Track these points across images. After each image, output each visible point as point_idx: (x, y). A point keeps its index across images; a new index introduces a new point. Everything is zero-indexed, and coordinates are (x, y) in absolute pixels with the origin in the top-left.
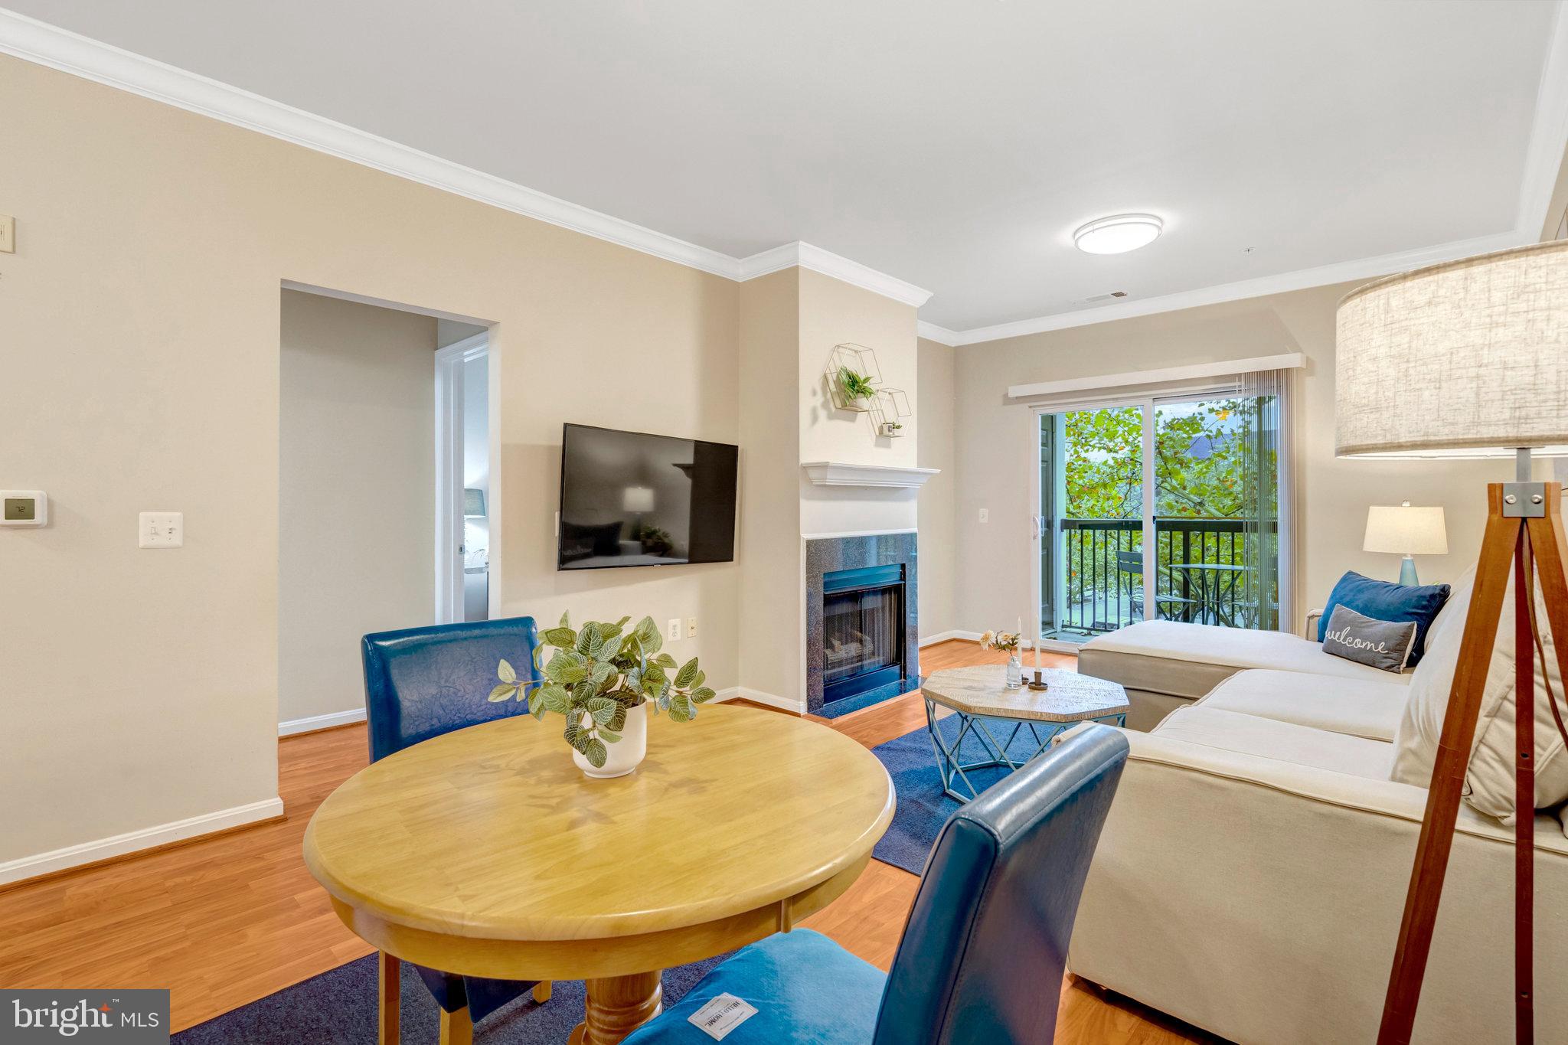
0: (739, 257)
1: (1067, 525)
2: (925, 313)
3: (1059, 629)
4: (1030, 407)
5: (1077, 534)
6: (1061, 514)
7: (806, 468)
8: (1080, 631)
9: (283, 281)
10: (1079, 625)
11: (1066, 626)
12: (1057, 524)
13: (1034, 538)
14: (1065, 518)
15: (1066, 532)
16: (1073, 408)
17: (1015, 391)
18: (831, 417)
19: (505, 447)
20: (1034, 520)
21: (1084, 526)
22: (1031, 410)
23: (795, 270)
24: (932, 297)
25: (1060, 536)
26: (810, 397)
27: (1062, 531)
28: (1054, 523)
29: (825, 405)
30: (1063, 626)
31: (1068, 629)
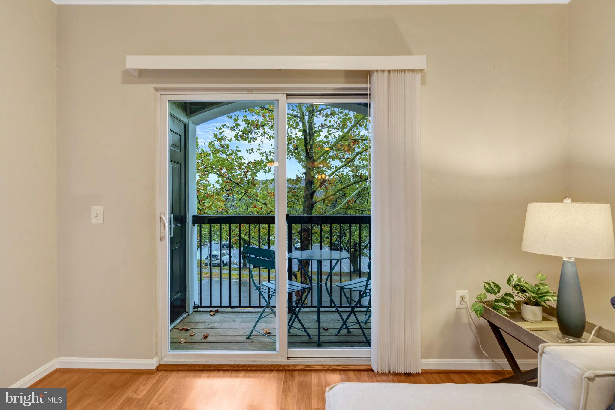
1: (198, 220)
3: (191, 310)
4: (157, 90)
5: (206, 227)
6: (193, 210)
8: (209, 310)
10: (209, 305)
11: (198, 307)
12: (190, 220)
13: (162, 239)
14: (196, 214)
15: (196, 228)
20: (161, 219)
21: (212, 220)
22: (158, 94)
25: (192, 231)
27: (194, 225)
28: (187, 220)
30: (195, 307)
31: (199, 309)
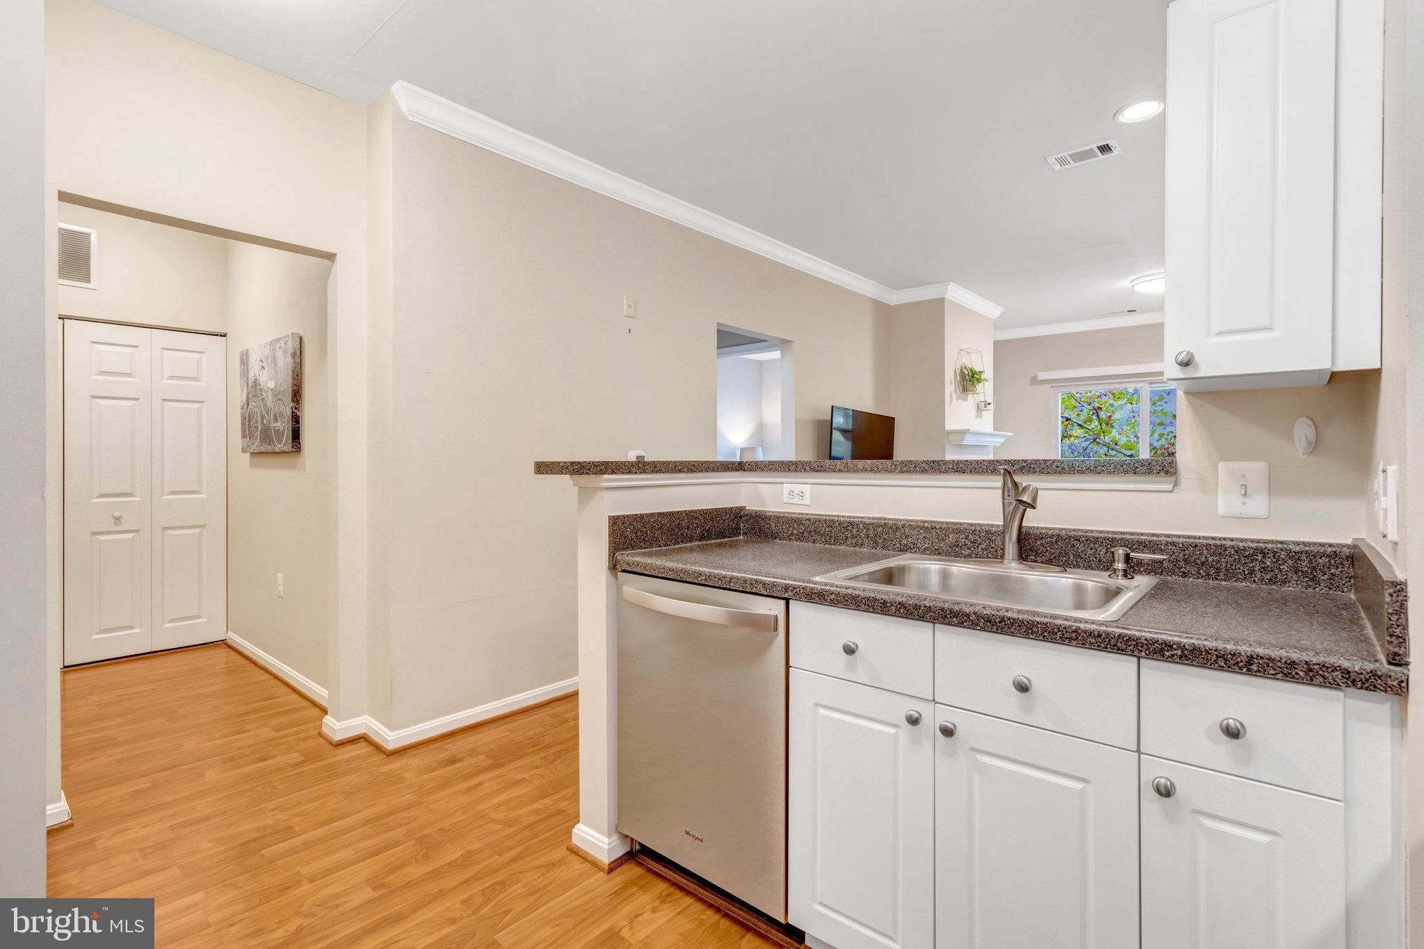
0: (896, 289)
2: (999, 324)
4: (1052, 387)
7: (949, 433)
9: (718, 324)
16: (1089, 388)
17: (1042, 376)
18: (958, 398)
19: (797, 421)
22: (1053, 389)
23: (941, 301)
24: (1003, 312)
26: (950, 387)
29: (955, 390)
